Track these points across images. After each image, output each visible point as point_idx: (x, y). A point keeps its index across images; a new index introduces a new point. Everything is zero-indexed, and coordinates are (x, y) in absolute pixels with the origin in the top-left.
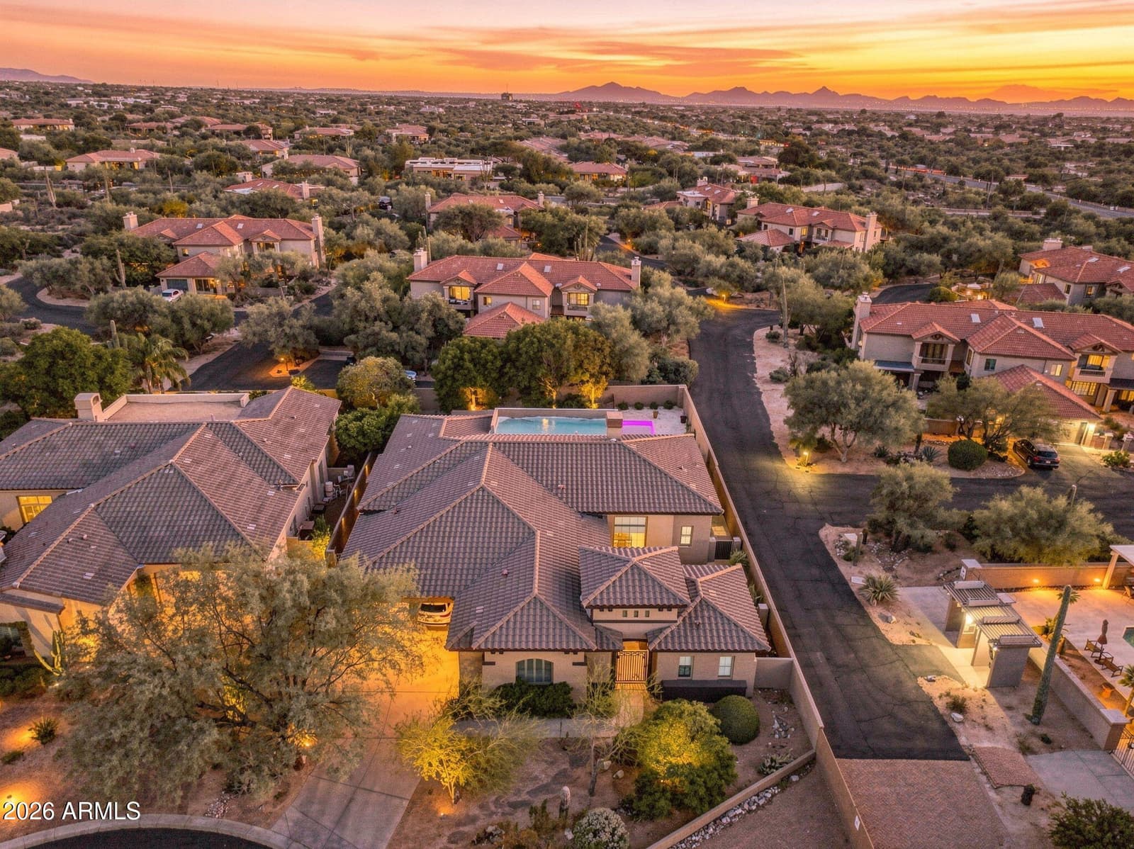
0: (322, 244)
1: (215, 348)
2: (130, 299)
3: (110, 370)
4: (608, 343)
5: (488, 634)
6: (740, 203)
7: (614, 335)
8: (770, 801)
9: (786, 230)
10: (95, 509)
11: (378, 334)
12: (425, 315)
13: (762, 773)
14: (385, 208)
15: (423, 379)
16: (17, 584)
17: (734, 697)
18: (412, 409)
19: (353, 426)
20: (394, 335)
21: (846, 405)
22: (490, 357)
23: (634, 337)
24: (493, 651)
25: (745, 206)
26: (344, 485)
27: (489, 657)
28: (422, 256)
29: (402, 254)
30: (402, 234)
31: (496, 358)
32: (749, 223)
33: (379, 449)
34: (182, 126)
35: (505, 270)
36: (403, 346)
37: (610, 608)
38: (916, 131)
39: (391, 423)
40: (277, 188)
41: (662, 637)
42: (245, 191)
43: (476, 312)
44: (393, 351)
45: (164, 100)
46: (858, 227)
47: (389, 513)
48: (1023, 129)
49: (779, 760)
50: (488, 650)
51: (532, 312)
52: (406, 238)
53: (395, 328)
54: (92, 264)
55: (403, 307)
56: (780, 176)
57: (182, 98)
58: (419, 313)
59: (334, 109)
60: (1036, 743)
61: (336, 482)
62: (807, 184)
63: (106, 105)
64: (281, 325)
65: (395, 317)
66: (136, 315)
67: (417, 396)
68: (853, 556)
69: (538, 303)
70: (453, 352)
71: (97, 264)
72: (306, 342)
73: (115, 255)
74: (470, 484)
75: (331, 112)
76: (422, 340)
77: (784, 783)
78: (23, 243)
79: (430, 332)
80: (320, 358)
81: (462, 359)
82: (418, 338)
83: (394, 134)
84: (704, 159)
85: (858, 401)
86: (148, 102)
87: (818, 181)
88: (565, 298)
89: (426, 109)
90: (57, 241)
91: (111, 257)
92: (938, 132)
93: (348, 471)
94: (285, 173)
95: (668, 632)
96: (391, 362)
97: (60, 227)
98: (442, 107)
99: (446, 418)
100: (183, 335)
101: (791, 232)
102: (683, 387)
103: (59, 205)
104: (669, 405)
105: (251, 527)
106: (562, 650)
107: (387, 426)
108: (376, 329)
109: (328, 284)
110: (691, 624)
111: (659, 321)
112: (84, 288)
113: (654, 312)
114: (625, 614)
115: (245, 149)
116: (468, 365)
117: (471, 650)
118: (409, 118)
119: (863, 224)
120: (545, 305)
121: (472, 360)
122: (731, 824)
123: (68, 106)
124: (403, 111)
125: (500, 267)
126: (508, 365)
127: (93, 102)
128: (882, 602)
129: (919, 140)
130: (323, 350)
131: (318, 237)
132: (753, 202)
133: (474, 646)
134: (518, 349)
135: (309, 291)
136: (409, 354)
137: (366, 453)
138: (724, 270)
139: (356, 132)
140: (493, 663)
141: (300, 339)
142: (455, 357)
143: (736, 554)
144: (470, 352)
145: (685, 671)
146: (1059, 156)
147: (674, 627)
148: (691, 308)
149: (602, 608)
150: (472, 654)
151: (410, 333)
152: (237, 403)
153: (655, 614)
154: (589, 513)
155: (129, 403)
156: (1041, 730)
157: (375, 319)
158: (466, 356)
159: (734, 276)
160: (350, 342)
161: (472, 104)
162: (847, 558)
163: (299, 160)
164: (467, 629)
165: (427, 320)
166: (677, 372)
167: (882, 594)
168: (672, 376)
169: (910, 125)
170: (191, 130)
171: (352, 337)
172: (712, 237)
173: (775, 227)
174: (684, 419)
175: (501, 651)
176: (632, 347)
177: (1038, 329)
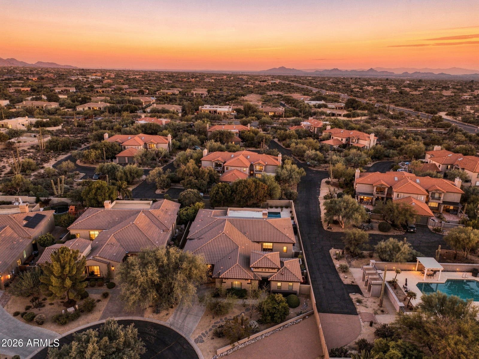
0: (171, 145)
1: (137, 182)
2: (110, 166)
3: (112, 193)
4: (266, 186)
5: (224, 274)
6: (324, 128)
7: (268, 184)
8: (299, 322)
9: (340, 139)
10: (114, 236)
11: (191, 180)
12: (206, 174)
13: (298, 315)
14: (191, 127)
15: (205, 195)
16: (98, 255)
17: (293, 295)
18: (202, 207)
19: (185, 213)
20: (196, 181)
21: (341, 210)
22: (228, 190)
23: (276, 184)
24: (225, 278)
25: (326, 129)
26: (181, 231)
27: (224, 281)
28: (206, 151)
29: (199, 149)
30: (198, 140)
31: (229, 191)
32: (327, 136)
33: (193, 219)
34: (115, 90)
35: (234, 157)
36: (199, 185)
37: (258, 268)
38: (408, 89)
39: (196, 211)
40: (153, 121)
41: (272, 277)
42: (142, 122)
43: (224, 172)
44: (196, 186)
45: (106, 77)
46: (367, 139)
47: (196, 240)
48: (454, 88)
49: (303, 312)
50: (224, 278)
51: (243, 172)
52: (200, 142)
53: (197, 178)
54: (95, 152)
55: (199, 171)
56: (344, 113)
57: (113, 76)
58: (205, 174)
59: (171, 80)
60: (379, 312)
61: (179, 230)
62: (354, 117)
63: (85, 79)
64: (160, 177)
65: (197, 174)
66: (112, 171)
67: (204, 202)
68: (339, 258)
69: (245, 169)
70: (216, 188)
71: (97, 152)
72: (168, 182)
73: (103, 149)
74: (220, 232)
75: (170, 82)
76: (205, 182)
77: (304, 318)
78: (70, 143)
79: (208, 180)
80: (172, 187)
81: (218, 190)
82: (204, 182)
83: (194, 93)
84: (315, 105)
85: (345, 209)
86: (100, 78)
87: (358, 116)
88: (254, 167)
89: (207, 80)
90: (79, 141)
91: (102, 150)
92: (416, 90)
93: (183, 226)
94: (155, 113)
95: (274, 275)
96: (196, 191)
97: (79, 135)
98: (213, 79)
99: (213, 211)
100: (127, 179)
101: (342, 140)
102: (292, 201)
103: (77, 126)
104: (287, 207)
105: (157, 242)
106: (244, 279)
107: (195, 213)
108: (191, 179)
109: (173, 159)
110: (281, 274)
111: (286, 177)
112: (93, 161)
113: (284, 174)
114: (262, 270)
115: (139, 101)
116: (220, 193)
117: (219, 278)
118: (200, 85)
119: (369, 137)
120: (247, 170)
121: (222, 191)
122: (288, 327)
123: (71, 80)
124: (197, 81)
125: (233, 156)
126: (233, 193)
127: (80, 78)
128: (344, 272)
129: (407, 94)
130: (172, 184)
131: (169, 142)
132: (329, 127)
133: (220, 277)
134: (237, 188)
135: (166, 161)
136: (201, 187)
137: (189, 220)
138: (313, 157)
139: (180, 92)
140: (225, 282)
141: (166, 182)
142: (216, 190)
143: (300, 256)
144: (221, 188)
145: (280, 287)
146: (465, 102)
147: (276, 274)
148: (298, 172)
149: (256, 268)
150: (219, 279)
151: (202, 180)
152: (149, 204)
153: (271, 270)
154: (255, 242)
155: (116, 203)
156: (382, 309)
157: (190, 176)
158: (220, 190)
159: (317, 159)
160: (182, 183)
161: (225, 77)
162: (336, 259)
163: (160, 107)
164: (218, 273)
165: (207, 176)
166: (291, 195)
167: (345, 270)
168: (289, 197)
169: (405, 87)
170: (117, 92)
171: (183, 181)
172: (311, 143)
173: (336, 138)
174: (291, 212)
175: (228, 279)
176: (274, 188)
177: (417, 183)
